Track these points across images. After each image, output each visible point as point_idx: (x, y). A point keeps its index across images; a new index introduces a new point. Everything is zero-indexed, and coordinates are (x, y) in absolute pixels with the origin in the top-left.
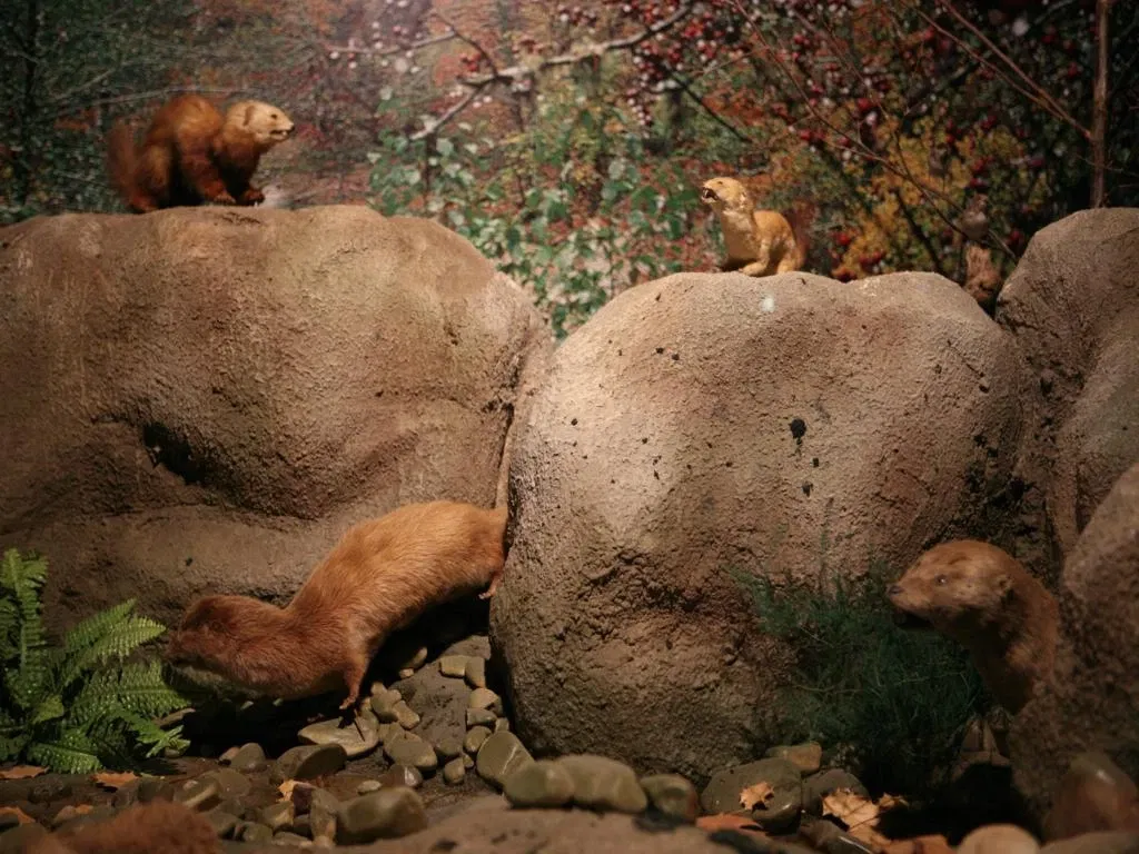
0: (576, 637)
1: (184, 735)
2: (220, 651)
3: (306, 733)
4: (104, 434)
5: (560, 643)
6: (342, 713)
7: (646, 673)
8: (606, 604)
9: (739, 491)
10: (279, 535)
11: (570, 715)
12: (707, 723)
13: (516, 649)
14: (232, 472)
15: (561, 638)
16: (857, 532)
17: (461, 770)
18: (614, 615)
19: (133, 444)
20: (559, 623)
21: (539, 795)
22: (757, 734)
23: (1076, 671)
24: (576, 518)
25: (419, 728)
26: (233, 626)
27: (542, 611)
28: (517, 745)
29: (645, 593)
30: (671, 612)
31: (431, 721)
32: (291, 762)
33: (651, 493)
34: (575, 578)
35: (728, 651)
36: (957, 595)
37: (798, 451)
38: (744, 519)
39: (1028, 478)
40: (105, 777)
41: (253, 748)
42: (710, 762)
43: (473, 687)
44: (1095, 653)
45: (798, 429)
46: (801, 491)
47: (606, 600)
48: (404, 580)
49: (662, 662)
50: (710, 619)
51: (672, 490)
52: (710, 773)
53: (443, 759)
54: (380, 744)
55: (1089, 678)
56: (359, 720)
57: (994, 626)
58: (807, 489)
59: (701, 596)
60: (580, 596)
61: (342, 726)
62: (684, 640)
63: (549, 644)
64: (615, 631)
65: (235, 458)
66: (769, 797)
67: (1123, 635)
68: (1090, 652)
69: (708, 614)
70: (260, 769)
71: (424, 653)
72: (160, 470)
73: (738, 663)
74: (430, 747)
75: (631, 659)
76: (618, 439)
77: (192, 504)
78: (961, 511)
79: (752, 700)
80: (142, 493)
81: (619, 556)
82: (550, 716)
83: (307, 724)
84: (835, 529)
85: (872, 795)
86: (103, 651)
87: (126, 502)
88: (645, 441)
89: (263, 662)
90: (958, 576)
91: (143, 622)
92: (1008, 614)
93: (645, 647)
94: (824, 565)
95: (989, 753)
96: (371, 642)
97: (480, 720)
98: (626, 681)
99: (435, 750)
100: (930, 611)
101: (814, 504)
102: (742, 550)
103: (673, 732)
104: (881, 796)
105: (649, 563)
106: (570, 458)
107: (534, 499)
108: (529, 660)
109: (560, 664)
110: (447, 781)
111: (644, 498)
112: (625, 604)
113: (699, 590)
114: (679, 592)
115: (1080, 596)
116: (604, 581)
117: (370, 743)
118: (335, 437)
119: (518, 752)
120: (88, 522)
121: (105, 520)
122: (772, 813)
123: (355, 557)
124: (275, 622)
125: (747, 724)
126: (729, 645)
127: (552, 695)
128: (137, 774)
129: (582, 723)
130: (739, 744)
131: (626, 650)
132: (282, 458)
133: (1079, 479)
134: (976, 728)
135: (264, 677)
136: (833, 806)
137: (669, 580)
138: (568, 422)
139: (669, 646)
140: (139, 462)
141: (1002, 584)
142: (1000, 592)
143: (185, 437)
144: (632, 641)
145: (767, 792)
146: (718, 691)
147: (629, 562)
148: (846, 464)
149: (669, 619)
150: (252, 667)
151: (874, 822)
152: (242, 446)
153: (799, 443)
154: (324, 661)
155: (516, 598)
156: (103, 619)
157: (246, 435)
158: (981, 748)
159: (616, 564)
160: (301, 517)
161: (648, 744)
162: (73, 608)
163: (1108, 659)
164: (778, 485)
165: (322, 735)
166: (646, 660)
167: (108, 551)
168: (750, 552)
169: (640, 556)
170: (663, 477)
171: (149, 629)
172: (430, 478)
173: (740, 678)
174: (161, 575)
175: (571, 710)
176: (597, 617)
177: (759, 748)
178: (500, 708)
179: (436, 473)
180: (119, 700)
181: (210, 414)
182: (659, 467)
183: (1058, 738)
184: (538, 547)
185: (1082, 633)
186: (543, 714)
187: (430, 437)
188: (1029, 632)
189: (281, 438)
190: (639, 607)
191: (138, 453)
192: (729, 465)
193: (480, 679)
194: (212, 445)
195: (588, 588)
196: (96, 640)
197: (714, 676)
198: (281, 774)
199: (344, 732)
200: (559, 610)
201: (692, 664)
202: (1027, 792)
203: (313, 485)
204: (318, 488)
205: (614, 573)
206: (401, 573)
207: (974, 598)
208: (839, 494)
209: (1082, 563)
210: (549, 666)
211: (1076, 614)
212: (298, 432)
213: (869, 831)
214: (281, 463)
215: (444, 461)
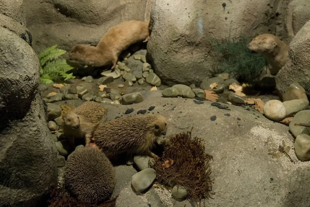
0: (170, 53)
1: (74, 75)
2: (81, 57)
3: (103, 74)
4: (44, 6)
5: (166, 54)
6: (112, 69)
7: (187, 60)
8: (177, 46)
9: (210, 20)
10: (91, 29)
11: (168, 69)
12: (201, 70)
13: (155, 55)
14: (79, 15)
15: (166, 53)
16: (238, 27)
17: (143, 82)
18: (179, 48)
19: (52, 8)
20: (166, 50)
21: (171, 95)
22: (213, 71)
23: (292, 66)
24: (169, 27)
25: (131, 72)
26: (84, 52)
27: (161, 47)
28: (155, 76)
29: (186, 43)
30: (192, 46)
31: (134, 70)
32: (101, 81)
33: (188, 21)
34: (169, 40)
35: (206, 54)
36: (264, 47)
37: (224, 10)
38: (210, 26)
39: (280, 12)
40: (55, 85)
41: (90, 77)
42: (202, 78)
43: (143, 62)
44: (296, 62)
45: (224, 5)
46: (225, 19)
47: (177, 45)
48: (125, 39)
49: (190, 57)
50: (202, 47)
51: (193, 20)
52: (202, 80)
53: (138, 79)
54: (121, 75)
55: (295, 67)
56: (115, 70)
57: (272, 53)
58: (226, 19)
59: (200, 43)
60: (171, 44)
61: (112, 72)
62: (196, 52)
63: (163, 54)
64: (179, 51)
65: (80, 12)
66: (217, 86)
67: (303, 59)
68: (295, 62)
69: (201, 46)
70: (92, 82)
71: (130, 54)
72: (59, 14)
73: (208, 57)
74: (134, 77)
75: (183, 57)
76: (179, 8)
77: (68, 22)
78: (263, 21)
79: (212, 64)
80: (55, 19)
81: (180, 35)
82: (164, 70)
83: (103, 72)
84: (233, 27)
85: (241, 84)
86: (51, 57)
87: (51, 21)
88: (186, 9)
89: (93, 60)
90: (264, 43)
91: (60, 50)
92: (275, 50)
93: (186, 54)
94: (230, 35)
95: (269, 75)
96: (118, 53)
97: (146, 70)
98: (182, 62)
99: (136, 77)
100: (257, 50)
101: (228, 22)
102: (210, 33)
103: (193, 72)
104: (242, 84)
105: (188, 36)
106: (167, 13)
107: (158, 21)
108: (158, 58)
109: (166, 59)
110: (139, 84)
111: (186, 22)
112: (182, 45)
113: (199, 42)
114: (195, 42)
115: (294, 51)
116: (177, 41)
117: (119, 75)
118: (105, 6)
119: (156, 77)
120: (41, 25)
121: (46, 25)
122: (218, 89)
123: (113, 35)
124: (95, 51)
125: (211, 70)
126: (207, 53)
127: (164, 65)
128: (63, 84)
129: (171, 71)
130: (209, 74)
131: (182, 55)
132: (92, 12)
133: (293, 16)
134: (265, 69)
135: (93, 63)
136: (231, 87)
137: (192, 40)
138: (166, 4)
139: (192, 54)
140: (54, 12)
141: (275, 44)
142: (274, 46)
143: (66, 7)
144: (183, 53)
145: (216, 85)
146: (204, 63)
147: (182, 37)
148: (236, 13)
149: (192, 48)
150: (90, 61)
151: (241, 90)
152: (81, 9)
153: (224, 8)
154: (107, 59)
155: (154, 44)
156: (49, 49)
157: (82, 7)
158: (266, 73)
159: (179, 37)
160: (97, 25)
161: (187, 75)
162: (39, 45)
163: (299, 64)
164: (219, 18)
165: (107, 74)
166: (186, 57)
167: (47, 32)
168: (212, 33)
169: (185, 35)
170: (191, 17)
171: (62, 52)
172: (129, 14)
173: (209, 60)
174: (62, 38)
175: (168, 68)
176: (175, 48)
177: (213, 75)
178: (150, 67)
179: (131, 14)
180: (56, 67)
181: (72, 2)
182: (190, 15)
183: (287, 78)
184: (160, 33)
185: (294, 58)
186: (162, 69)
187: (129, 5)
188: (280, 53)
189: (92, 7)
190: (185, 46)
191: (53, 10)
192: (207, 14)
193: (145, 60)
194: (73, 9)
195: (173, 42)
196: (48, 54)
197: (203, 60)
198: (99, 83)
199: (112, 73)
200: (166, 47)
201: (198, 57)
202: (279, 89)
203: (100, 18)
204: (101, 18)
205: (179, 39)
206: (124, 38)
207: (268, 47)
208: (234, 20)
209: (294, 44)
210: (163, 59)
211: (292, 54)
212: (96, 5)
213: (240, 92)
214: (92, 13)
215: (132, 10)
